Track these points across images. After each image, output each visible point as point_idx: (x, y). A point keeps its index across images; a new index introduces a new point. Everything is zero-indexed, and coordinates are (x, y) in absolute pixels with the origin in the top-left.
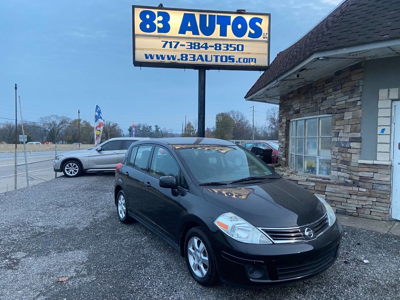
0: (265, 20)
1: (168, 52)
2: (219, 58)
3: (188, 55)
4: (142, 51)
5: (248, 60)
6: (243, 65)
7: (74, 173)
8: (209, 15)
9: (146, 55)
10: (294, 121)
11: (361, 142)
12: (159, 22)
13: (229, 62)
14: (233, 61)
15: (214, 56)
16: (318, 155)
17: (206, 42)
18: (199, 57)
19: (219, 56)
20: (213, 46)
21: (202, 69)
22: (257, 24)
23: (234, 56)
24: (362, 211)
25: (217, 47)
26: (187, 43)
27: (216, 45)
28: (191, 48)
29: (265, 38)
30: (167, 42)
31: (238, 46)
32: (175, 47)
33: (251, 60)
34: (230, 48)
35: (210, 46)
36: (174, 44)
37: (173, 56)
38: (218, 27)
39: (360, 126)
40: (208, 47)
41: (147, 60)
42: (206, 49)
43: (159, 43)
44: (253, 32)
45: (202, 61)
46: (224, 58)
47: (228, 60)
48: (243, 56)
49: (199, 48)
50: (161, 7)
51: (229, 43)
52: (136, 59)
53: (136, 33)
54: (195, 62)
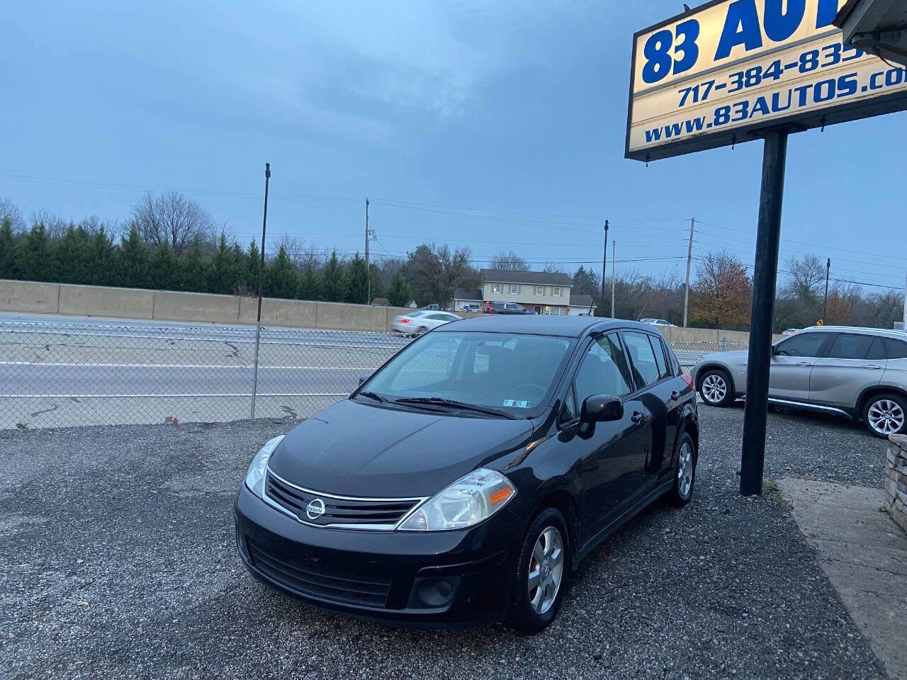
1: (693, 111)
2: (810, 92)
3: (731, 106)
4: (641, 126)
5: (903, 74)
6: (885, 94)
12: (677, 49)
13: (839, 96)
14: (853, 90)
15: (796, 90)
17: (776, 59)
18: (756, 105)
19: (811, 86)
20: (795, 65)
21: (776, 134)
23: (855, 74)
25: (808, 62)
26: (730, 76)
27: (803, 58)
28: (740, 87)
30: (688, 90)
32: (705, 97)
34: (843, 55)
35: (787, 67)
36: (702, 91)
37: (697, 121)
38: (812, 6)
40: (782, 72)
41: (650, 143)
42: (776, 77)
43: (674, 95)
45: (765, 113)
46: (825, 88)
47: (837, 92)
49: (758, 82)
52: (630, 148)
53: (635, 91)
54: (747, 121)
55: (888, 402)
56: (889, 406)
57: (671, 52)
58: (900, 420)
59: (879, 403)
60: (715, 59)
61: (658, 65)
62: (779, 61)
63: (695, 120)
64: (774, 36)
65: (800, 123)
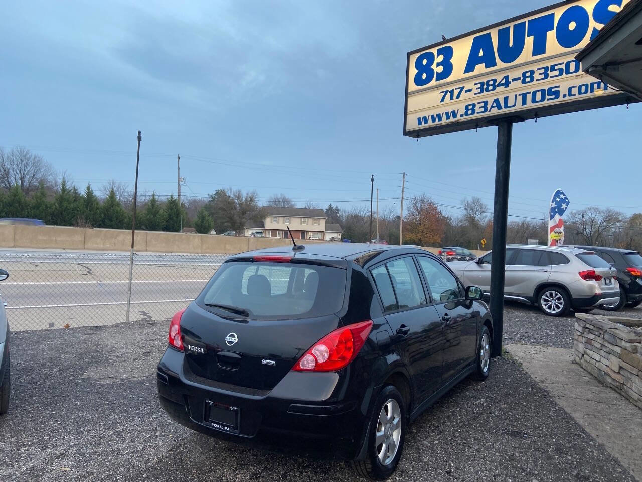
1: (450, 106)
2: (529, 97)
3: (476, 104)
4: (415, 114)
5: (589, 87)
6: (578, 100)
8: (514, 26)
12: (438, 65)
13: (548, 100)
14: (557, 96)
15: (519, 95)
17: (506, 75)
18: (493, 104)
19: (530, 93)
20: (519, 79)
21: (505, 123)
22: (612, 7)
23: (559, 87)
25: (527, 77)
26: (475, 84)
27: (524, 74)
28: (482, 92)
30: (446, 92)
31: (568, 64)
32: (458, 97)
33: (596, 86)
34: (551, 74)
35: (514, 80)
36: (456, 93)
37: (454, 112)
38: (529, 41)
40: (510, 83)
41: (421, 126)
42: (506, 86)
43: (437, 95)
45: (499, 109)
46: (539, 95)
47: (547, 97)
48: (579, 82)
49: (494, 89)
51: (550, 64)
52: (407, 129)
53: (409, 91)
54: (487, 114)
55: (554, 292)
56: (554, 295)
57: (434, 66)
58: (561, 304)
59: (547, 293)
60: (465, 73)
61: (425, 75)
62: (508, 76)
63: (452, 112)
64: (504, 59)
65: (520, 117)
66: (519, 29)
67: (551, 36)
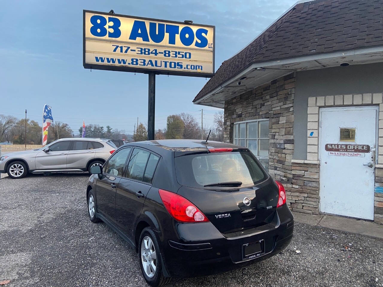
0: (210, 31)
1: (118, 56)
2: (168, 64)
3: (139, 60)
4: (93, 54)
5: (195, 67)
6: (191, 71)
7: (19, 174)
8: (159, 24)
9: (97, 58)
10: (237, 124)
11: (293, 144)
12: (110, 27)
13: (177, 68)
14: (181, 68)
15: (163, 62)
16: (258, 156)
17: (155, 49)
18: (149, 62)
19: (168, 62)
20: (163, 53)
21: (152, 73)
22: (203, 34)
23: (182, 63)
24: (295, 206)
25: (167, 54)
26: (137, 48)
27: (165, 51)
28: (142, 53)
29: (210, 48)
30: (117, 47)
31: (186, 53)
32: (126, 52)
33: (198, 67)
34: (178, 56)
35: (160, 53)
36: (124, 49)
37: (123, 60)
38: (167, 35)
39: (293, 129)
40: (158, 54)
41: (97, 62)
42: (156, 55)
43: (110, 47)
44: (199, 42)
45: (152, 66)
46: (173, 64)
47: (177, 67)
48: (191, 63)
49: (149, 54)
50: (112, 13)
51: (177, 51)
52: (86, 62)
53: (86, 36)
54: (145, 67)
62: (157, 50)
66: (161, 27)
67: (178, 37)
